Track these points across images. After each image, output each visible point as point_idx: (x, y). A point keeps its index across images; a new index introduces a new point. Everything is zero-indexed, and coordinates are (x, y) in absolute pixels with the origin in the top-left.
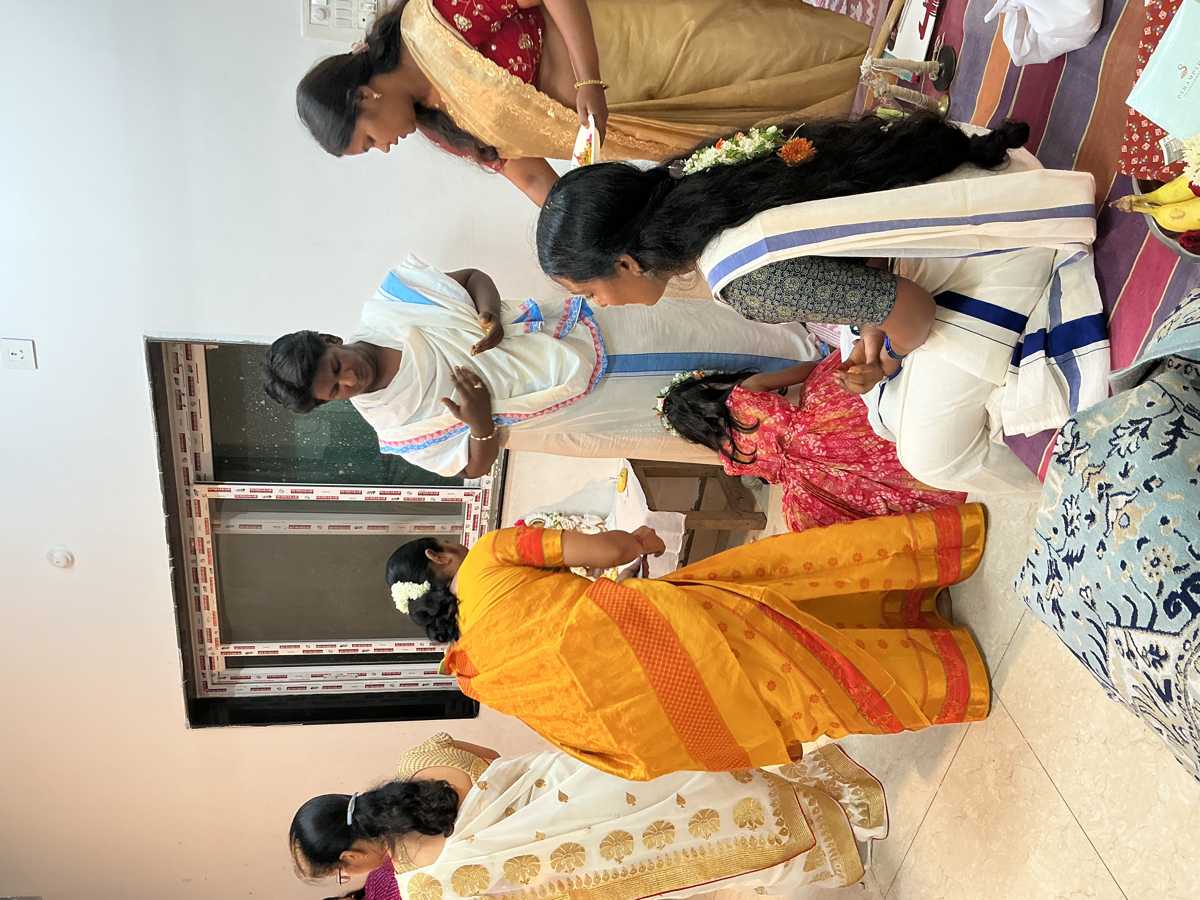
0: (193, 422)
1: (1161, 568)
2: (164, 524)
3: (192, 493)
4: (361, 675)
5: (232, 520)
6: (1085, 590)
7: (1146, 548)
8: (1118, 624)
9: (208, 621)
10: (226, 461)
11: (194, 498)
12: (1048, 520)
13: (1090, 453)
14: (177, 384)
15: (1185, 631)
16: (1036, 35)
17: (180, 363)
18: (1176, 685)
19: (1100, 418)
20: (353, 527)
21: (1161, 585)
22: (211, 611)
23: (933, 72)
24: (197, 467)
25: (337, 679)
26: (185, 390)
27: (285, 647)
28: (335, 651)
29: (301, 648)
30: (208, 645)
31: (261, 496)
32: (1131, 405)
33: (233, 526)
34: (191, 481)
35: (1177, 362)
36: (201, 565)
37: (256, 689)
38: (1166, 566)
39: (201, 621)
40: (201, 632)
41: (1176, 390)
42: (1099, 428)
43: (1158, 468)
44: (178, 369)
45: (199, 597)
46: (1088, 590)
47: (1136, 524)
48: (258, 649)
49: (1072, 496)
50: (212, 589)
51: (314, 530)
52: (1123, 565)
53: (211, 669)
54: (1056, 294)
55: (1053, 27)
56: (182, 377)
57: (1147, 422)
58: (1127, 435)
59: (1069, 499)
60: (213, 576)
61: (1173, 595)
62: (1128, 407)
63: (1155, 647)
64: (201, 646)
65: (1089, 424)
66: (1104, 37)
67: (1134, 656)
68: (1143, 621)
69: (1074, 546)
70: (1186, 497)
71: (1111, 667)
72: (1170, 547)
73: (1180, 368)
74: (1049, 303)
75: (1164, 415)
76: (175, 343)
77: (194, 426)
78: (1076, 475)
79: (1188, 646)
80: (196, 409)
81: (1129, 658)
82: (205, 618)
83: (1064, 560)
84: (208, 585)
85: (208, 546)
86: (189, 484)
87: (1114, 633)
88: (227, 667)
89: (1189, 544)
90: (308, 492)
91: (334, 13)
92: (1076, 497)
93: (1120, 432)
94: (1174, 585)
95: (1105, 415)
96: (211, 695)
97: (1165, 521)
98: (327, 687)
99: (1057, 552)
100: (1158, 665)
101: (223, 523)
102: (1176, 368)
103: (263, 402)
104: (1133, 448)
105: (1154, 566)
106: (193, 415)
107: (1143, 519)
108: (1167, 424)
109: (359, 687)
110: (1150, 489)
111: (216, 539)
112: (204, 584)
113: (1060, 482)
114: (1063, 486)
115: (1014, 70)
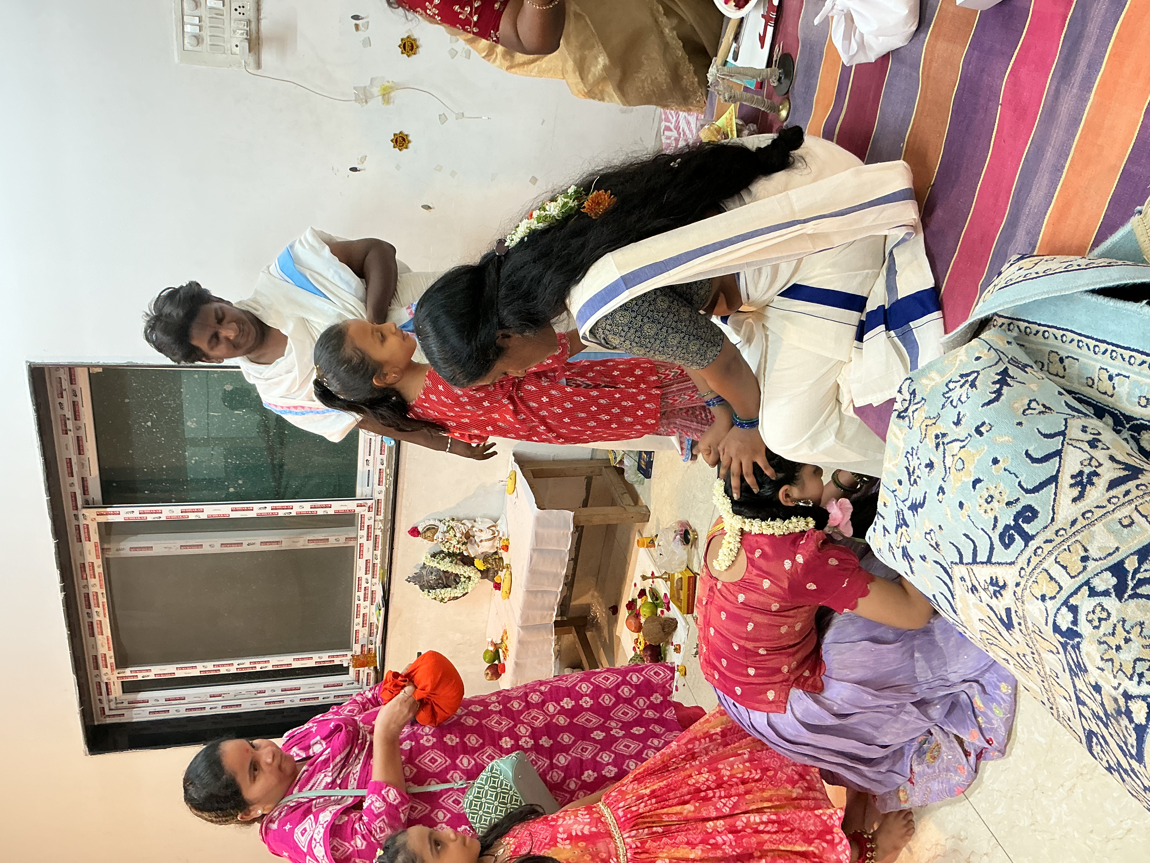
0: (79, 446)
1: (995, 504)
2: (53, 550)
3: (81, 517)
4: (260, 692)
5: (122, 543)
6: (929, 533)
7: (980, 488)
8: (961, 562)
9: (103, 646)
10: (115, 485)
11: (82, 522)
12: (893, 473)
13: (926, 407)
14: (62, 409)
15: (1019, 560)
16: (862, 35)
17: (64, 388)
18: (1016, 612)
19: (934, 375)
20: (245, 544)
21: (996, 519)
22: (105, 636)
23: (774, 77)
24: (85, 491)
25: (236, 696)
26: (69, 414)
27: (182, 668)
28: (233, 670)
29: (198, 669)
30: (104, 670)
31: (150, 517)
32: (961, 361)
33: (123, 549)
34: (79, 506)
35: (1000, 321)
36: (92, 590)
37: (154, 712)
38: (998, 501)
39: (95, 646)
40: (95, 658)
41: (1001, 345)
42: (933, 383)
43: (988, 415)
44: (62, 394)
45: (92, 623)
46: (932, 533)
47: (970, 467)
48: (154, 672)
49: (912, 448)
50: (105, 614)
51: (206, 549)
52: (961, 505)
53: (108, 694)
54: (892, 272)
55: (876, 27)
56: (66, 401)
57: (976, 374)
58: (958, 387)
59: (910, 451)
60: (105, 600)
61: (1007, 527)
62: (958, 362)
63: (994, 578)
64: (96, 672)
65: (924, 381)
66: (922, 35)
67: (977, 590)
68: (982, 556)
69: (917, 495)
70: (1014, 438)
71: (958, 605)
72: (1001, 484)
73: (1003, 327)
74: (886, 281)
75: (990, 367)
76: (58, 367)
77: (80, 450)
78: (914, 428)
79: (1023, 572)
80: (81, 433)
81: (973, 593)
82: (99, 643)
83: (910, 508)
84: (100, 610)
85: (99, 570)
86: (77, 509)
87: (958, 571)
88: (123, 692)
89: (1018, 480)
90: (198, 511)
91: (207, 40)
92: (916, 448)
93: (951, 386)
94: (1007, 518)
95: (938, 372)
96: (109, 721)
97: (995, 461)
98: (226, 707)
99: (903, 501)
100: (998, 595)
101: (113, 546)
102: (1000, 326)
103: (149, 424)
104: (963, 399)
105: (988, 503)
106: (79, 439)
107: (976, 461)
108: (993, 375)
109: (259, 705)
110: (981, 434)
111: (107, 564)
112: (97, 609)
113: (901, 436)
114: (904, 440)
115: (846, 70)
